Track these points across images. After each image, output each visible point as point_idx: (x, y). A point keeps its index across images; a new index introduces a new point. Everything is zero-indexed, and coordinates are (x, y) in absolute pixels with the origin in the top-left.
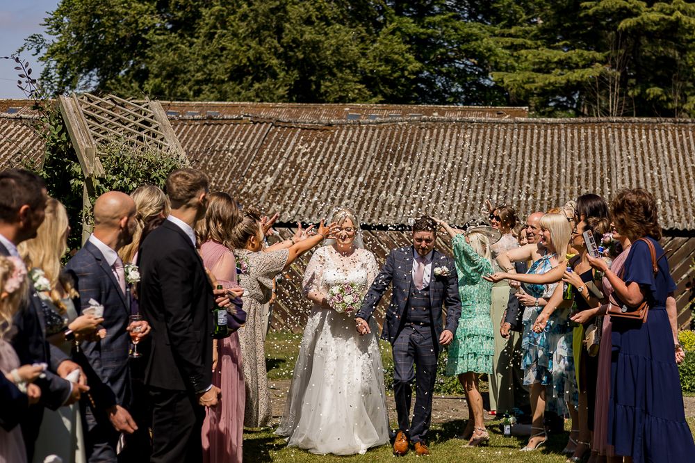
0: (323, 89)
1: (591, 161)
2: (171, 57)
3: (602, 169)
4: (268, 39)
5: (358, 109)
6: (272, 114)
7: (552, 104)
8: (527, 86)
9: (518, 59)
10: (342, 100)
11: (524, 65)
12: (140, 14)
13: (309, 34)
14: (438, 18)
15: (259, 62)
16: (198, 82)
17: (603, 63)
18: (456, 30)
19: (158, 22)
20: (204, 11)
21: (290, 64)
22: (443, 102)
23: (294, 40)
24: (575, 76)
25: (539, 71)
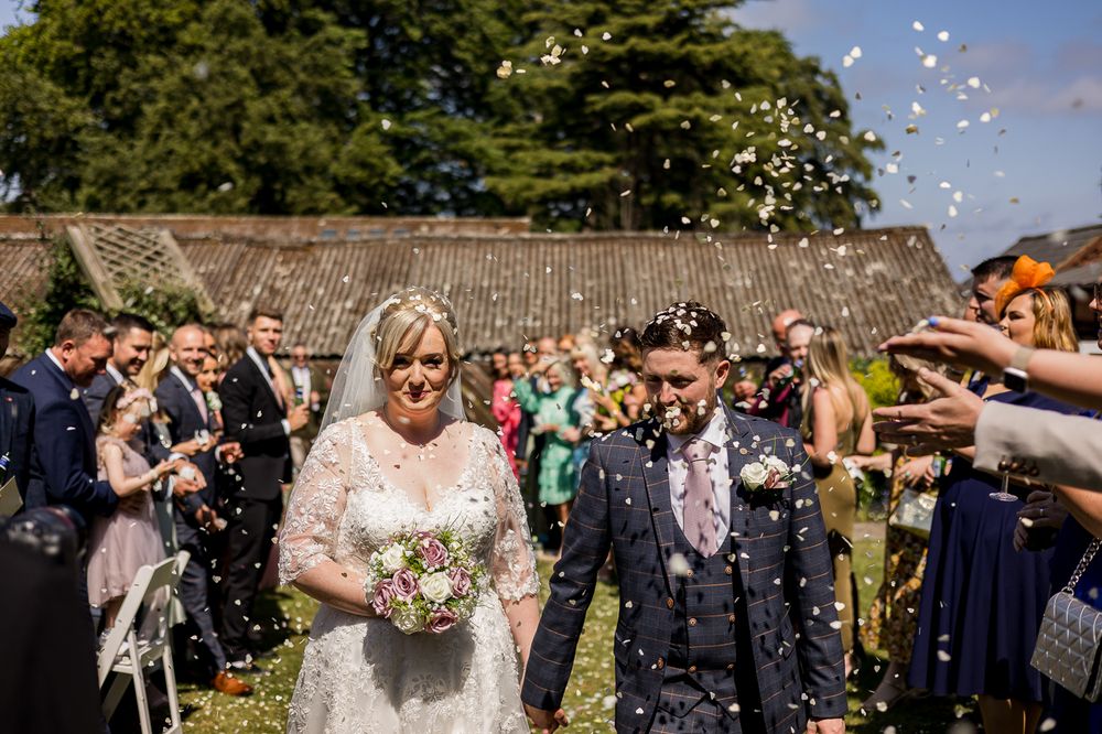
0: (289, 199)
1: (603, 281)
2: (109, 162)
3: (616, 291)
4: (224, 142)
5: (335, 223)
6: (234, 231)
7: (555, 214)
8: (526, 194)
9: (515, 162)
10: (313, 211)
11: (520, 168)
12: (70, 110)
13: (272, 135)
14: (420, 115)
15: (214, 169)
16: (143, 192)
17: (613, 165)
18: (441, 127)
19: (90, 120)
20: (147, 109)
21: (249, 168)
22: (426, 212)
23: (255, 142)
24: (581, 181)
25: (539, 175)
